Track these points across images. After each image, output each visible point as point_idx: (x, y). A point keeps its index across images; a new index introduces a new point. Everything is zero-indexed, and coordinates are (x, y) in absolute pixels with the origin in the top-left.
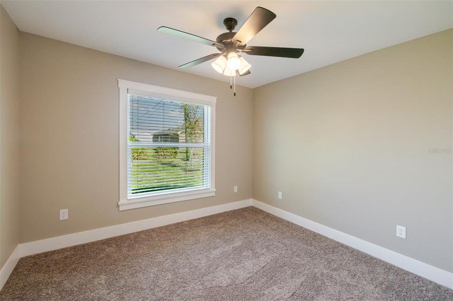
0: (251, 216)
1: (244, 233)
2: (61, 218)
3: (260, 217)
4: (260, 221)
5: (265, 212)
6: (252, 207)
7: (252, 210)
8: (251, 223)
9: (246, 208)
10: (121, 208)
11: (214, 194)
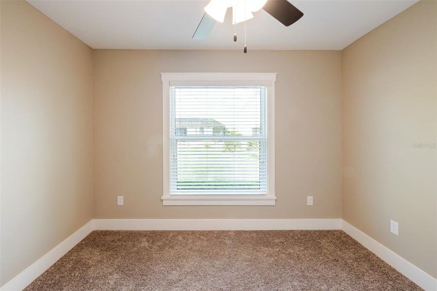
0: (332, 248)
1: (304, 277)
2: (119, 204)
3: (349, 255)
4: (346, 264)
5: (363, 248)
6: (341, 232)
7: (339, 238)
8: (325, 263)
9: (328, 232)
10: (165, 203)
11: (273, 203)
